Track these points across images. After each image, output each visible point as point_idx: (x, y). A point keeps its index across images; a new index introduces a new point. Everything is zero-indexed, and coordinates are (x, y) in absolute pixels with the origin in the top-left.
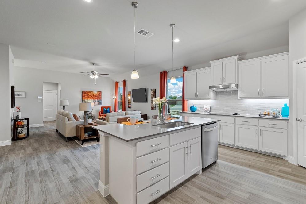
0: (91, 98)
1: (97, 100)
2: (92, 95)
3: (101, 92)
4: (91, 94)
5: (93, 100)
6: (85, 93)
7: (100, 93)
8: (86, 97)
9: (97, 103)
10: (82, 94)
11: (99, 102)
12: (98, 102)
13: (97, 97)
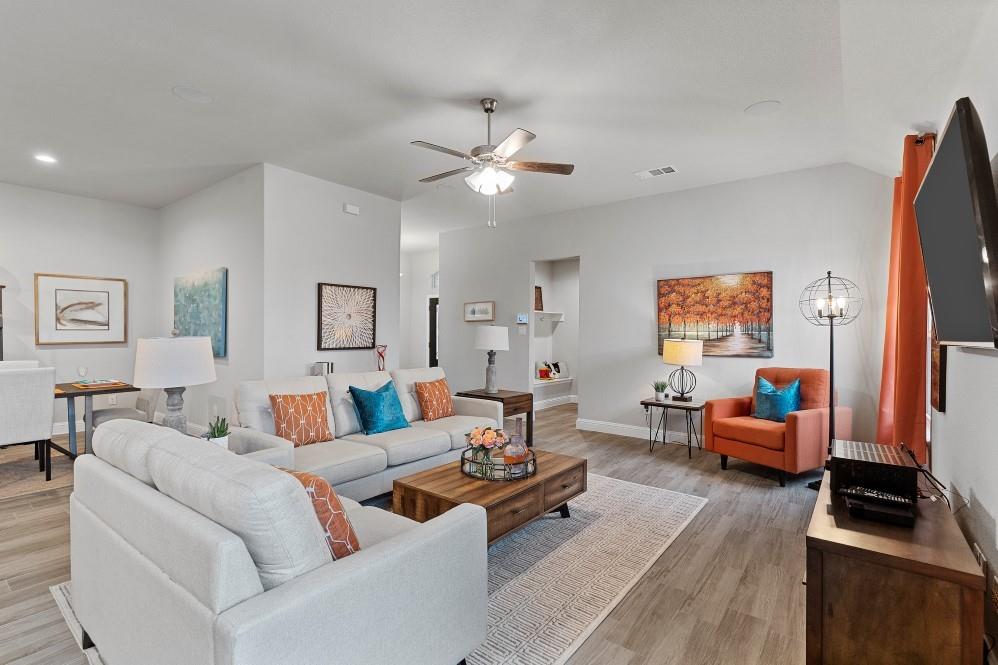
0: (702, 315)
1: (744, 323)
2: (711, 300)
3: (769, 274)
4: (704, 292)
5: (713, 326)
6: (673, 291)
7: (763, 282)
8: (674, 308)
9: (738, 342)
10: (660, 295)
11: (751, 337)
12: (744, 339)
13: (738, 310)
